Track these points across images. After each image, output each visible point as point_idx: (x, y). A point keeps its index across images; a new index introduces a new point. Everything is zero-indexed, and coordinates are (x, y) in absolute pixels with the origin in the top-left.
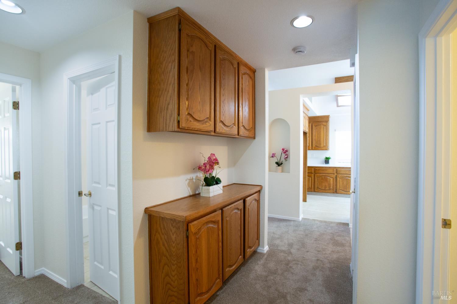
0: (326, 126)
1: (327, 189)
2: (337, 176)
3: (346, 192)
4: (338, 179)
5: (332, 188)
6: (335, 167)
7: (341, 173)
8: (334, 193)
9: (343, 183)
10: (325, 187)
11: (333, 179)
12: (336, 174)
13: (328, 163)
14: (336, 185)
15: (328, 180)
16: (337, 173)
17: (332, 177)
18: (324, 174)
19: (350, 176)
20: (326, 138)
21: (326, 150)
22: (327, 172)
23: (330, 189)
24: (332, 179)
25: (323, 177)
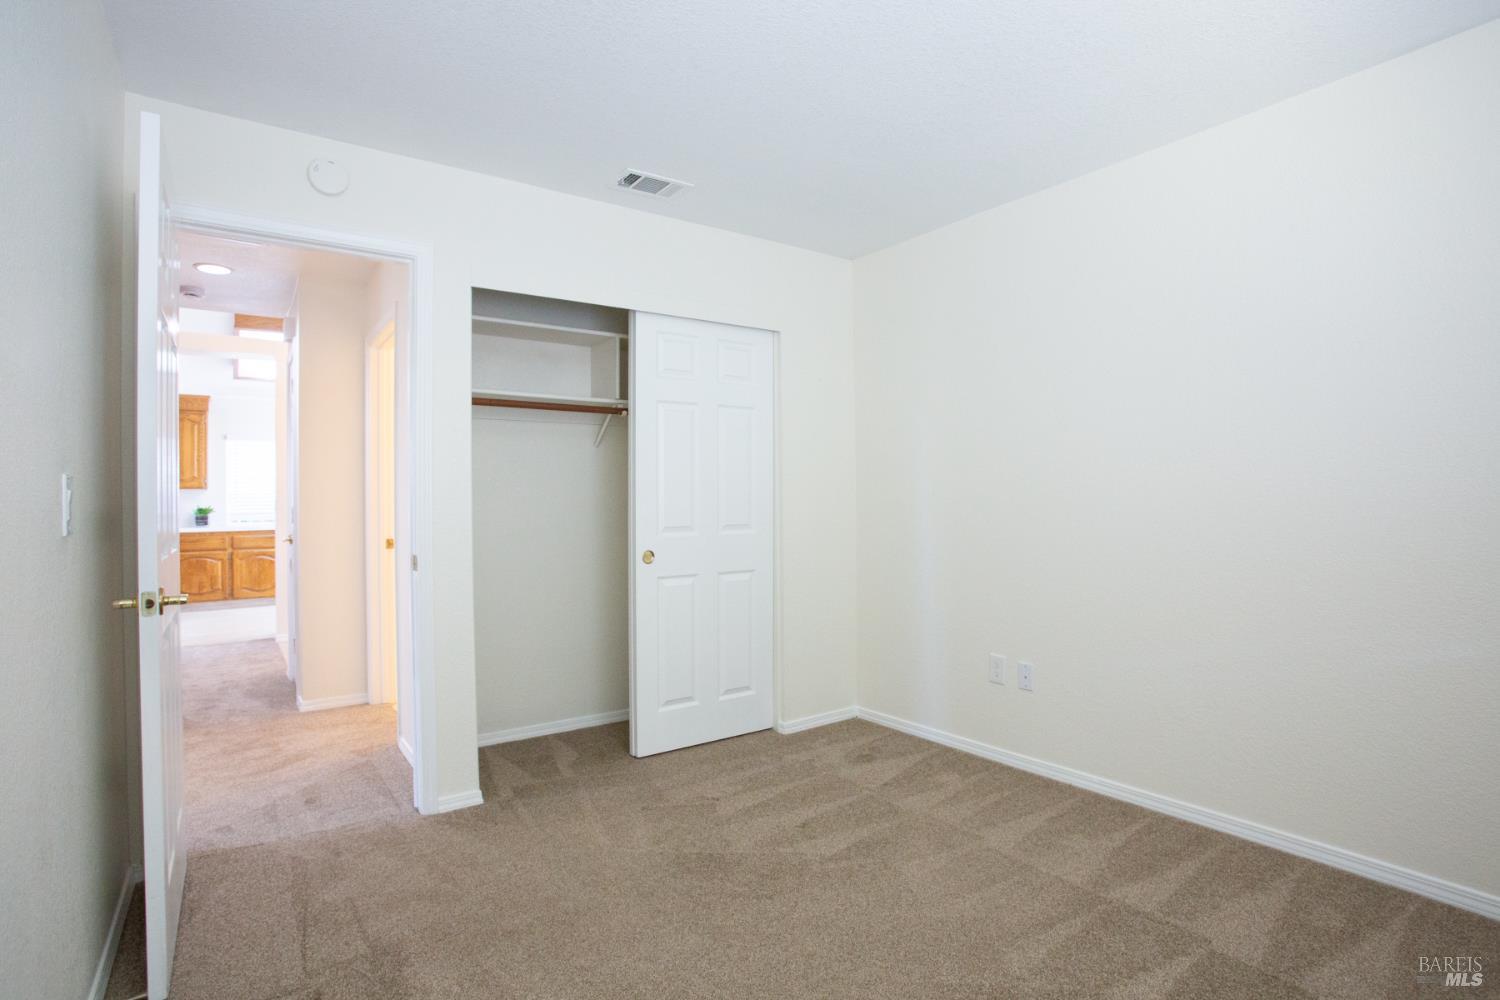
0: (199, 423)
1: (205, 590)
2: (232, 554)
3: (258, 591)
4: (237, 562)
5: (220, 587)
6: (228, 533)
7: (245, 544)
8: (225, 599)
9: (250, 572)
10: (201, 586)
11: (223, 563)
12: (230, 550)
13: (206, 523)
14: (232, 578)
15: (208, 566)
16: (232, 546)
17: (220, 557)
18: (197, 553)
19: (274, 553)
20: (199, 456)
21: (200, 487)
22: (204, 546)
23: (214, 591)
24: (220, 563)
25: (194, 560)
